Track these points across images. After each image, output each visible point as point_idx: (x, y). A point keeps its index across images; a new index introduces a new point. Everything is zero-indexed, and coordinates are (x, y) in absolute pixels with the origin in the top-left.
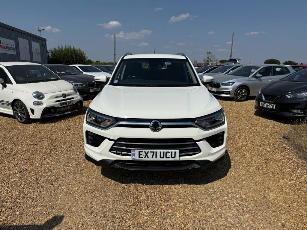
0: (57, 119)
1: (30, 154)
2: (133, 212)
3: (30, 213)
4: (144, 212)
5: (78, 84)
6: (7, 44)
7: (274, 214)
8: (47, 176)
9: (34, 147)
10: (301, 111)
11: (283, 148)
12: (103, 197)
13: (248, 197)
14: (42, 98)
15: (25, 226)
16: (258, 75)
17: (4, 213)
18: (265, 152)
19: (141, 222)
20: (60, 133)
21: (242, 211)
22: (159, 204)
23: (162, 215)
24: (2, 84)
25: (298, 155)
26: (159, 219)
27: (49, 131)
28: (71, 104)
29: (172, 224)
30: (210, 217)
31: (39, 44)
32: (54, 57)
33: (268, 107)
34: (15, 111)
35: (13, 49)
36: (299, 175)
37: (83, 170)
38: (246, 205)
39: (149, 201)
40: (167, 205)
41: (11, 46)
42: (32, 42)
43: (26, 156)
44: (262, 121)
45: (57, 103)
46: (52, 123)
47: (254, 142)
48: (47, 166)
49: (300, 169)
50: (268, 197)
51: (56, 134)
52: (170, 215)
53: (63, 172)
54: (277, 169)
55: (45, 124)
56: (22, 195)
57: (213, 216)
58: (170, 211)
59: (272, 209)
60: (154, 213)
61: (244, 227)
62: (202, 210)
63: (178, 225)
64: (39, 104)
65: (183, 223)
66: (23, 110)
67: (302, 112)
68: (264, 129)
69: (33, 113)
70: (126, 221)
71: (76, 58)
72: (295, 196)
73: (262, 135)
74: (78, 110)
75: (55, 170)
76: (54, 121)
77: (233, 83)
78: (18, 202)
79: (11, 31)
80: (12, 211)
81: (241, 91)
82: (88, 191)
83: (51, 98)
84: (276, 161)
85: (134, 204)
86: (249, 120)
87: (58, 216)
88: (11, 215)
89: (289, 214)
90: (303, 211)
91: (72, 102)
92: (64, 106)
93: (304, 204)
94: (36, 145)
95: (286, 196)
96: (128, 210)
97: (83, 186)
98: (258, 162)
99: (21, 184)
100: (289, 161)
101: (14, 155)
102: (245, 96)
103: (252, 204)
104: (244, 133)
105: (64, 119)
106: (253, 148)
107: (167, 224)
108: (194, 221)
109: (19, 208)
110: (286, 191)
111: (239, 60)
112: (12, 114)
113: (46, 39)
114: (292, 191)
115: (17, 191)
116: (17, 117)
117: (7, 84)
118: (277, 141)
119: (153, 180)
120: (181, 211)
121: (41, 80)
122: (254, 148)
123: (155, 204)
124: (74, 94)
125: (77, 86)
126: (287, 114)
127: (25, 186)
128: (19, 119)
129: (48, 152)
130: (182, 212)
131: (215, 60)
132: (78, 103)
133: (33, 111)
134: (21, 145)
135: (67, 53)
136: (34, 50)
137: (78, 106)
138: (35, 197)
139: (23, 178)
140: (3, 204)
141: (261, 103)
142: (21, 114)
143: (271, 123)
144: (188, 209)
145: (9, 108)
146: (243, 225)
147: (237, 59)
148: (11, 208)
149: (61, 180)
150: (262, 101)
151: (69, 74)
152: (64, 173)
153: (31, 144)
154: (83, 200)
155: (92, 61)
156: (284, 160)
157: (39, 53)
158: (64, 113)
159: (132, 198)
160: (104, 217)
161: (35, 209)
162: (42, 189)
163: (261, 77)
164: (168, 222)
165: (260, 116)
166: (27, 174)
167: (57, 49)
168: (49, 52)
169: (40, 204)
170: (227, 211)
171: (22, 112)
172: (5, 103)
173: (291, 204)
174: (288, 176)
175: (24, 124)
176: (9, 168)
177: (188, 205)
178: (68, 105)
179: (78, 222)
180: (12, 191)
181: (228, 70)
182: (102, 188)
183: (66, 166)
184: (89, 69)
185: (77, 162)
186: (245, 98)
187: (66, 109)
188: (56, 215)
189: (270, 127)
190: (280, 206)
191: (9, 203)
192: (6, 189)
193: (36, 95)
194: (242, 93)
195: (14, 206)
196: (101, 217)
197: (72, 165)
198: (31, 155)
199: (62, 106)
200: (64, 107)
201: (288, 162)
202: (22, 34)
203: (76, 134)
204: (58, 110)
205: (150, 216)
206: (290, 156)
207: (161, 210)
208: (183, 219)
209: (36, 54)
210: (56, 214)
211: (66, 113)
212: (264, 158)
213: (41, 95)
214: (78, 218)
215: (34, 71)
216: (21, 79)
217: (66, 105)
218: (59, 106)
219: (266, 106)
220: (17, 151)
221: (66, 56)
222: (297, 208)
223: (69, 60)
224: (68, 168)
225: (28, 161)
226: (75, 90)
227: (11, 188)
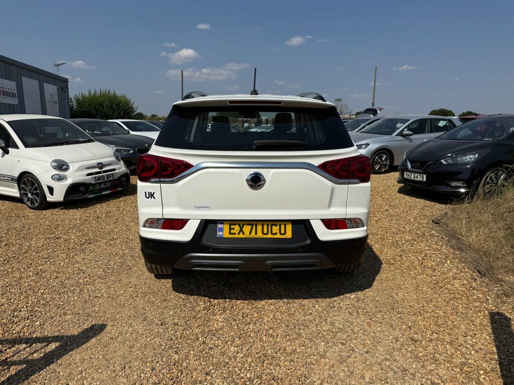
0: (89, 203)
1: (49, 251)
2: (203, 318)
3: (55, 323)
4: (218, 317)
5: (121, 149)
6: (4, 88)
7: (399, 315)
8: (77, 279)
9: (56, 241)
10: (463, 184)
11: (430, 235)
12: (160, 302)
13: (367, 297)
14: (66, 169)
15: (50, 337)
16: (406, 132)
17: (18, 324)
18: (403, 242)
19: (213, 329)
20: (94, 222)
21: (356, 313)
22: (240, 307)
23: (244, 320)
24: (2, 148)
25: (449, 244)
26: (239, 325)
27: (78, 220)
28: (111, 178)
29: (256, 330)
30: (310, 322)
31: (56, 87)
32: (81, 108)
33: (416, 179)
34: (22, 190)
35: (13, 95)
36: (446, 269)
37: (131, 269)
38: (363, 306)
39: (226, 305)
40: (252, 308)
41: (10, 91)
42: (44, 83)
43: (44, 253)
44: (407, 200)
45: (90, 177)
46: (81, 208)
47: (389, 229)
48: (77, 265)
49: (448, 262)
50: (395, 296)
51: (88, 223)
52: (254, 319)
53: (101, 272)
54: (416, 262)
55: (71, 211)
56: (42, 302)
57: (315, 321)
58: (256, 315)
59: (397, 310)
60: (233, 318)
61: (356, 331)
62: (300, 313)
63: (264, 331)
64: (60, 179)
65: (271, 328)
66: (36, 189)
67: (465, 185)
68: (407, 212)
69: (52, 193)
70: (193, 328)
71: (117, 110)
72: (434, 295)
73: (403, 219)
74: (121, 189)
75: (90, 271)
76: (83, 205)
77: (368, 145)
78: (37, 310)
79: (11, 67)
80: (29, 321)
81: (381, 158)
82: (140, 295)
83: (80, 169)
84: (417, 252)
85: (204, 309)
86: (388, 199)
87: (96, 325)
88: (29, 326)
89: (421, 315)
90: (441, 312)
91: (113, 176)
92: (99, 182)
93: (444, 304)
94: (58, 238)
95: (422, 296)
96: (196, 315)
97: (132, 288)
98: (390, 254)
99: (39, 290)
100: (435, 252)
101: (25, 253)
102: (387, 165)
103: (371, 305)
104: (376, 217)
105: (100, 203)
106: (385, 237)
107: (249, 330)
108: (287, 326)
109: (40, 317)
110: (422, 290)
111: (380, 110)
112: (18, 195)
113: (67, 79)
114: (432, 289)
115: (34, 297)
116: (25, 199)
117: (9, 149)
118: (423, 227)
119: (234, 278)
120: (270, 314)
121: (64, 141)
122: (387, 236)
123: (235, 307)
124: (116, 163)
125: (120, 152)
126: (443, 189)
127: (46, 291)
128: (29, 203)
129: (78, 247)
130: (272, 316)
131: (349, 111)
132: (123, 177)
133: (51, 190)
134: (35, 239)
135: (103, 101)
136: (47, 96)
137: (123, 182)
138: (62, 303)
139: (41, 282)
140: (16, 313)
141: (405, 173)
142: (32, 195)
143: (421, 202)
144: (281, 312)
145: (13, 187)
146: (354, 330)
147: (377, 109)
148: (28, 318)
149: (99, 282)
150: (408, 170)
151: (107, 134)
152: (103, 274)
153: (50, 238)
154: (131, 306)
155: (145, 115)
156: (427, 252)
157: (55, 102)
158: (100, 192)
159: (202, 301)
160: (162, 325)
161: (62, 317)
162: (70, 294)
163: (411, 135)
164: (252, 328)
165: (405, 194)
166: (48, 277)
167: (87, 94)
168: (73, 100)
169: (69, 312)
170: (336, 314)
171: (34, 192)
172: (6, 178)
173: (425, 305)
174: (430, 272)
175: (37, 211)
176: (19, 269)
177: (281, 308)
178: (106, 179)
179: (124, 331)
180: (27, 297)
181: (363, 125)
182: (159, 291)
183: (106, 265)
184: (139, 127)
185: (122, 259)
186: (387, 168)
187: (103, 186)
188: (93, 324)
189: (418, 209)
190: (410, 306)
191: (24, 313)
192: (18, 295)
193: (56, 164)
194: (382, 161)
195: (32, 315)
196: (157, 324)
197: (115, 264)
198: (51, 252)
199: (98, 182)
200: (100, 184)
201: (434, 254)
202: (29, 72)
203: (120, 223)
204: (91, 188)
205: (227, 322)
206: (438, 245)
207: (243, 314)
208: (273, 324)
209: (52, 104)
210: (93, 322)
211: (103, 193)
212: (400, 249)
213: (63, 165)
214: (124, 326)
215: (52, 128)
216: (32, 140)
217: (103, 181)
218: (93, 182)
219: (413, 178)
220: (29, 247)
221: (102, 107)
222: (434, 308)
223: (105, 112)
224: (108, 267)
225: (48, 260)
226: (117, 158)
227: (24, 294)
